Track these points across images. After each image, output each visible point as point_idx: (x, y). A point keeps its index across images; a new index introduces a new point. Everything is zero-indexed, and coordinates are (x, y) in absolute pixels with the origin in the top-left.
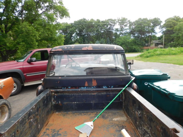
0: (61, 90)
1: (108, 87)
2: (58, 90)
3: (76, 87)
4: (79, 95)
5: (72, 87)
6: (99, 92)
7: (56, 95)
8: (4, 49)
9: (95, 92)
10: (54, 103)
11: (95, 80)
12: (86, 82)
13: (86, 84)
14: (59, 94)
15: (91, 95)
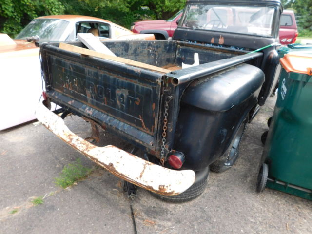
0: (186, 43)
1: (237, 48)
2: (183, 42)
3: (201, 43)
4: (202, 52)
5: (198, 42)
6: (224, 52)
7: (181, 47)
8: (160, 9)
9: (220, 51)
10: (178, 56)
11: (223, 38)
12: (213, 39)
13: (212, 41)
14: (184, 47)
15: (215, 54)
